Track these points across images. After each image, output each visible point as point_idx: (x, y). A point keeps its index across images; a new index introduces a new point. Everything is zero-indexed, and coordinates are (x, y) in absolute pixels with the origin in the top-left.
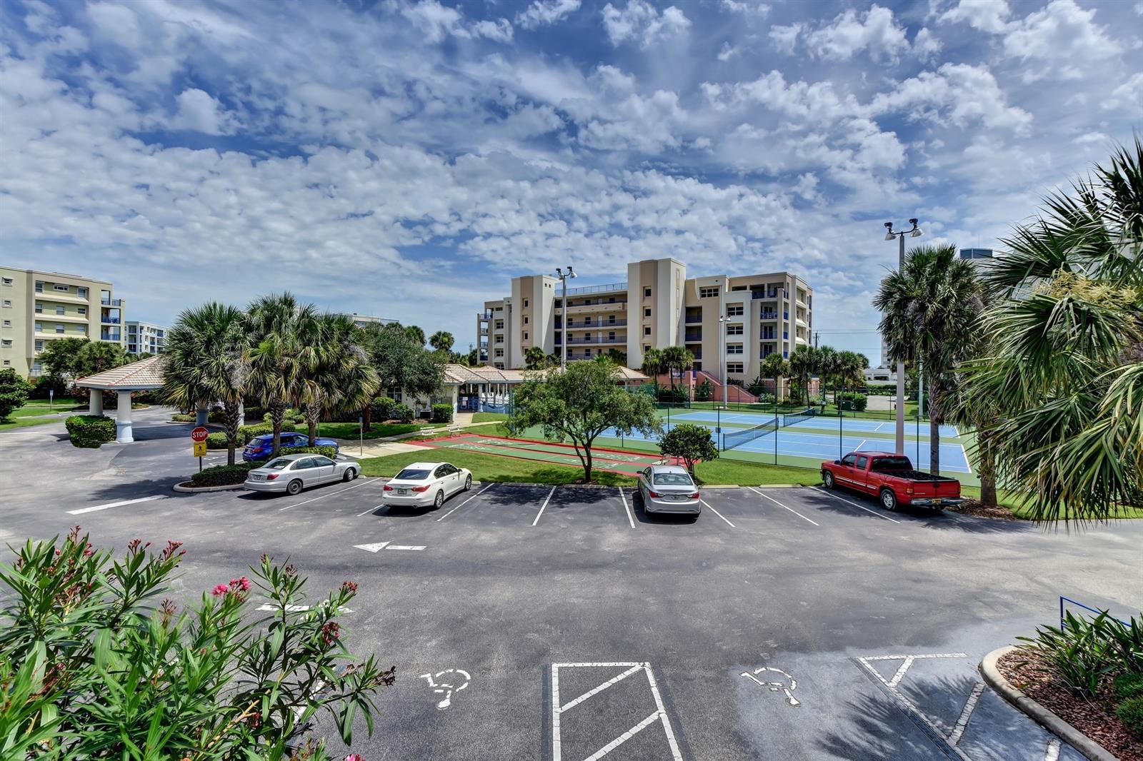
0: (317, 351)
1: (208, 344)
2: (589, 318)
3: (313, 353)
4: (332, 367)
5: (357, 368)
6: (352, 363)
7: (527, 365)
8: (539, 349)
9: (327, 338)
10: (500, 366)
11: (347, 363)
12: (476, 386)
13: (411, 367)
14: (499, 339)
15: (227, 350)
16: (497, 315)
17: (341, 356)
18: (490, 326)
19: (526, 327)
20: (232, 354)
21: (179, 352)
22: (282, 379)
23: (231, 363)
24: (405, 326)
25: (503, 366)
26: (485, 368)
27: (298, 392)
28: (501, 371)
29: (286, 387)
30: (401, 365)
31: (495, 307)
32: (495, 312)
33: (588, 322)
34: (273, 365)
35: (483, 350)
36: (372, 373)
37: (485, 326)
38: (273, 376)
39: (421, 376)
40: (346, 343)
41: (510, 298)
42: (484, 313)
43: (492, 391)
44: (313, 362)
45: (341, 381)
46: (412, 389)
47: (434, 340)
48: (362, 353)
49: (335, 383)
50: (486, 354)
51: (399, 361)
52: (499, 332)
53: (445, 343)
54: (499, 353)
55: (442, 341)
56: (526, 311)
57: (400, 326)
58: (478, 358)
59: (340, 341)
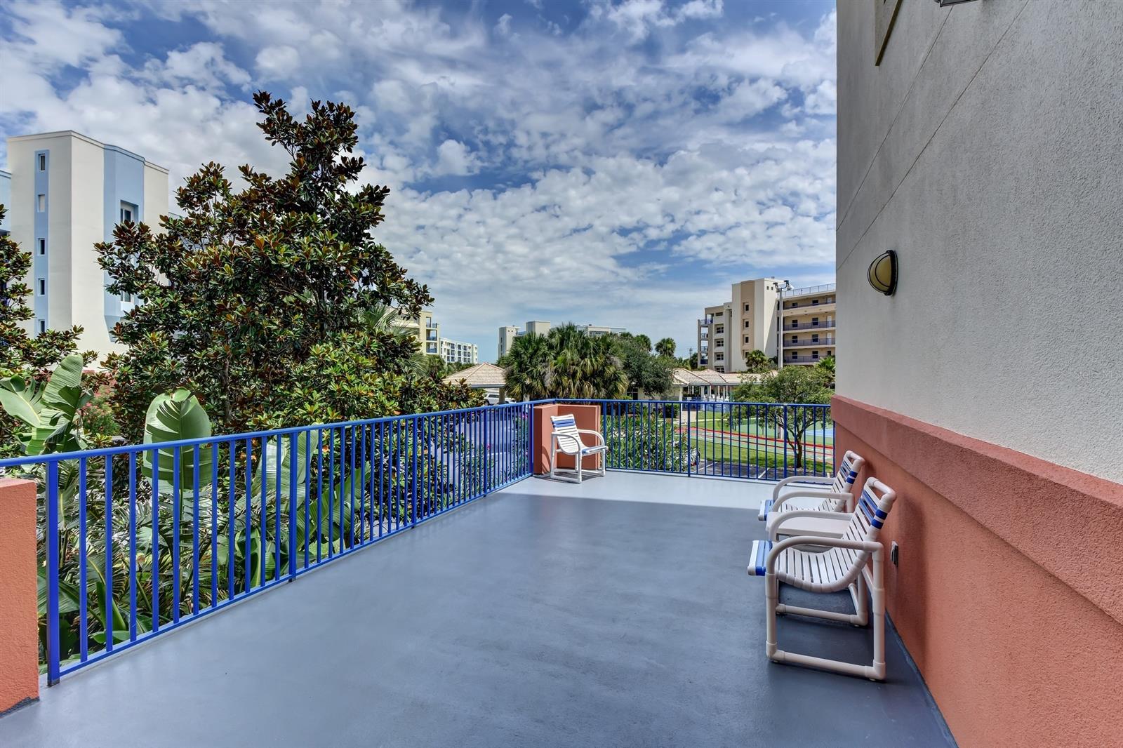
0: (591, 361)
1: (531, 358)
2: (817, 319)
3: (589, 363)
4: (600, 372)
5: (615, 373)
6: (612, 369)
7: (748, 368)
8: (761, 352)
9: (596, 352)
10: (720, 369)
11: (609, 369)
12: (697, 388)
13: (648, 371)
14: (719, 343)
15: (541, 361)
16: (717, 320)
17: (605, 365)
18: (710, 331)
19: (747, 331)
20: (544, 364)
21: (516, 363)
22: (571, 380)
23: (544, 370)
24: (634, 335)
25: (723, 369)
26: (706, 371)
27: (580, 390)
28: (721, 374)
29: (574, 386)
30: (640, 370)
31: (715, 312)
32: (715, 317)
33: (815, 323)
34: (566, 371)
35: (703, 354)
36: (624, 377)
37: (705, 331)
38: (566, 378)
39: (656, 379)
40: (608, 355)
41: (730, 303)
42: (704, 318)
43: (713, 392)
44: (589, 370)
45: (605, 382)
46: (649, 389)
47: (659, 347)
48: (618, 362)
49: (601, 384)
50: (706, 358)
51: (639, 367)
52: (719, 336)
53: (669, 349)
54: (719, 357)
55: (666, 347)
56: (747, 315)
57: (631, 335)
58: (699, 362)
59: (604, 353)
